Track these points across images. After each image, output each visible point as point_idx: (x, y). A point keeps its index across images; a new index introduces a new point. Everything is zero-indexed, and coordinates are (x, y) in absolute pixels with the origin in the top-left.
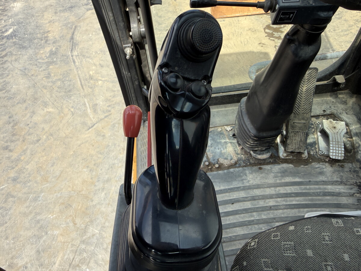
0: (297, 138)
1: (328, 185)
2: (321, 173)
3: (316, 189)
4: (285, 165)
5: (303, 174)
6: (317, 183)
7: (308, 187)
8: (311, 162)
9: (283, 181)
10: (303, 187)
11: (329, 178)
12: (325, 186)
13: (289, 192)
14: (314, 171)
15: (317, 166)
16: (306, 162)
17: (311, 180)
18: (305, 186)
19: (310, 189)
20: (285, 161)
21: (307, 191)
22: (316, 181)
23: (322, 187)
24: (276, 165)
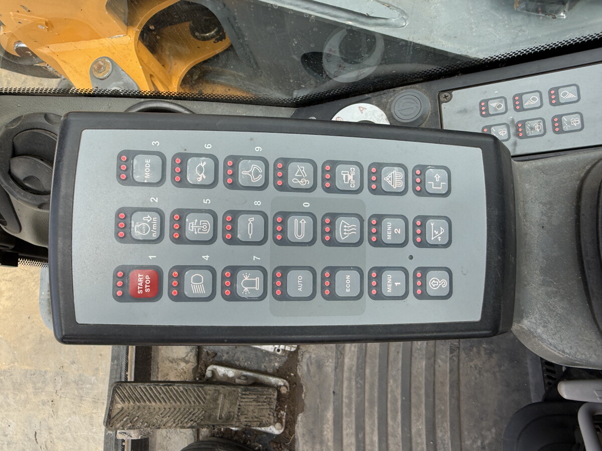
0: (251, 408)
1: (343, 362)
2: (320, 366)
3: (350, 387)
4: (299, 430)
5: (318, 400)
6: (339, 381)
7: (345, 400)
8: (296, 375)
9: (330, 444)
10: (345, 410)
11: (330, 353)
12: (346, 368)
13: (353, 440)
14: (314, 377)
15: (305, 368)
16: (295, 385)
17: (332, 390)
18: (344, 405)
19: (350, 398)
20: (290, 425)
21: (353, 406)
22: (336, 381)
23: (346, 375)
24: (296, 446)
